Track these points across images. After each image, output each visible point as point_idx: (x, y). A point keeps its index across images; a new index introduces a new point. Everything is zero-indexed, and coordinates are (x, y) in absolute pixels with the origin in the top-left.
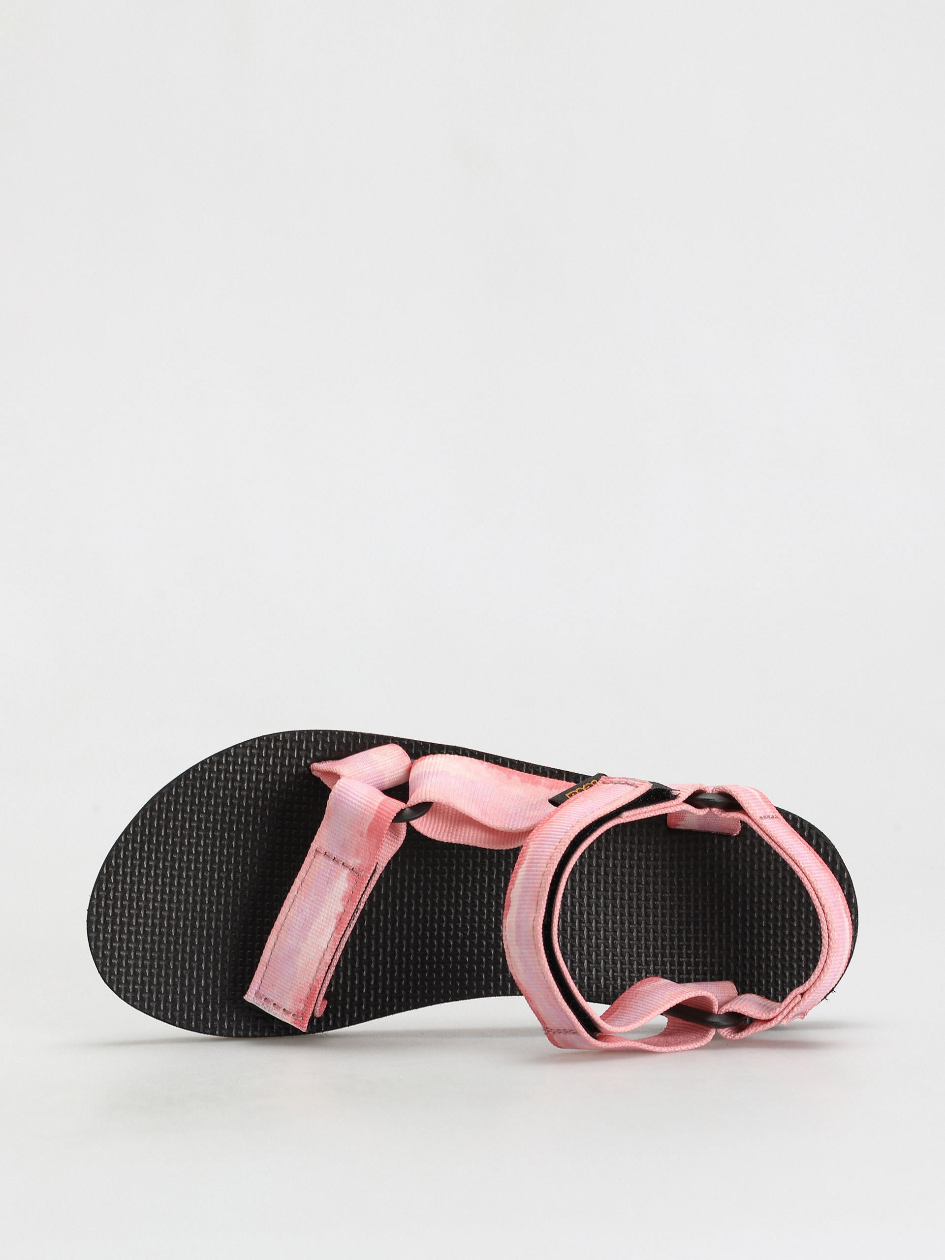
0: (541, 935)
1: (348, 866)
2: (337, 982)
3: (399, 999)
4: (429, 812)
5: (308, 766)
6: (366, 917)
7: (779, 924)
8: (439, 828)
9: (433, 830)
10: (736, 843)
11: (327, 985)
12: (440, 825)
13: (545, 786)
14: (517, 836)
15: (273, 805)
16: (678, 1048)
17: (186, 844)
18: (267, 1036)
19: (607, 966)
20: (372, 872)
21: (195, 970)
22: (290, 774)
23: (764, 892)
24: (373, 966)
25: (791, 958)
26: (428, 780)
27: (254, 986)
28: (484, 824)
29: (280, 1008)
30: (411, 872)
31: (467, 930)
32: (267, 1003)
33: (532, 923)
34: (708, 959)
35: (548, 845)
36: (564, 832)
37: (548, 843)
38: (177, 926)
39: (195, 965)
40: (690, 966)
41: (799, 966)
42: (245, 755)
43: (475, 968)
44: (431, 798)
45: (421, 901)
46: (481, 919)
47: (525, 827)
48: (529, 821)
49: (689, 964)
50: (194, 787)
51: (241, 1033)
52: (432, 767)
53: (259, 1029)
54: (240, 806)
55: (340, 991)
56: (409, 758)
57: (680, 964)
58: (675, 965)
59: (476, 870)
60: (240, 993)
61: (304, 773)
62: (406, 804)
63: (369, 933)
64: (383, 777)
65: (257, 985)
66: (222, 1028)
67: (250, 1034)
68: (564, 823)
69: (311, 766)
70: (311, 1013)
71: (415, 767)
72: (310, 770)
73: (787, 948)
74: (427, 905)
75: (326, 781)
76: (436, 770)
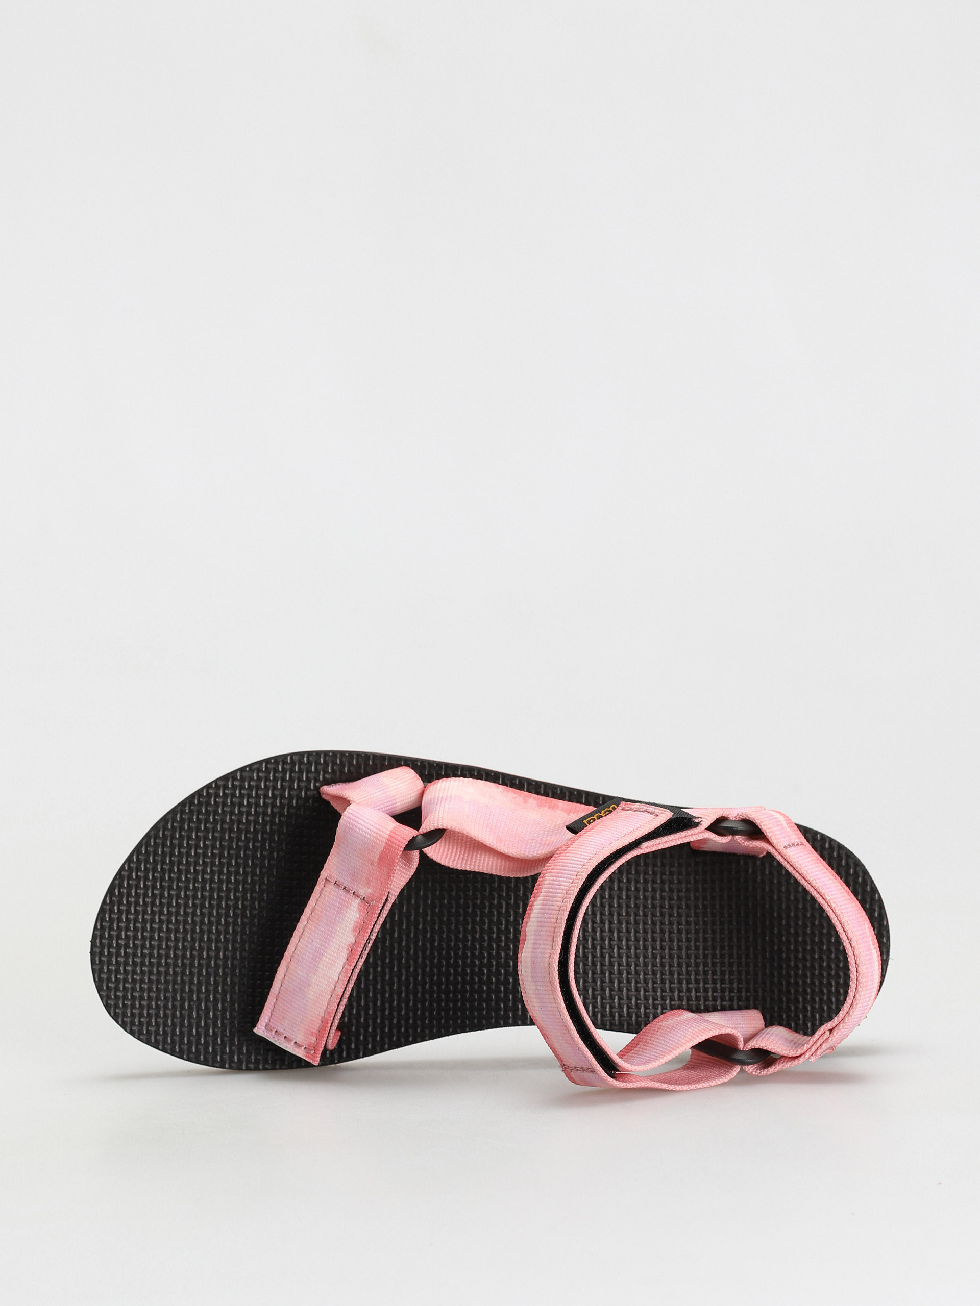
0: (557, 972)
1: (358, 895)
2: (350, 1013)
3: (415, 1029)
4: (443, 838)
5: (317, 789)
6: (380, 945)
7: (809, 948)
8: (454, 854)
9: (446, 857)
10: (763, 864)
11: (339, 1017)
12: (454, 851)
13: (563, 810)
14: (534, 862)
15: (282, 830)
16: (699, 1086)
17: (192, 871)
18: (278, 1069)
19: (630, 993)
20: (383, 901)
21: (203, 1001)
22: (299, 797)
23: (792, 914)
24: (387, 995)
25: (821, 983)
26: (440, 806)
27: (264, 1018)
28: (499, 851)
29: (291, 1041)
30: (426, 897)
31: (484, 958)
32: (278, 1035)
33: (548, 960)
34: (735, 985)
35: (564, 878)
36: (581, 865)
37: (565, 876)
38: (184, 956)
39: (203, 996)
40: (716, 992)
41: (829, 991)
42: (251, 779)
43: (493, 997)
44: (444, 824)
45: (437, 928)
46: (498, 946)
47: (541, 855)
48: (546, 847)
49: (714, 990)
50: (199, 812)
51: (252, 1066)
52: (445, 792)
53: (270, 1062)
54: (247, 831)
55: (354, 1021)
56: (422, 782)
57: (706, 990)
58: (700, 992)
59: (493, 895)
60: (249, 1025)
61: (314, 796)
62: (418, 831)
63: (383, 961)
64: (394, 802)
65: (267, 1017)
66: (231, 1061)
67: (261, 1067)
68: (581, 855)
69: (321, 789)
70: (323, 1046)
71: (427, 791)
72: (319, 793)
73: (817, 972)
74: (443, 932)
75: (336, 805)
76: (449, 795)
